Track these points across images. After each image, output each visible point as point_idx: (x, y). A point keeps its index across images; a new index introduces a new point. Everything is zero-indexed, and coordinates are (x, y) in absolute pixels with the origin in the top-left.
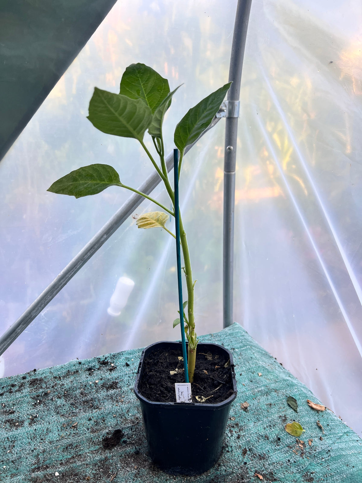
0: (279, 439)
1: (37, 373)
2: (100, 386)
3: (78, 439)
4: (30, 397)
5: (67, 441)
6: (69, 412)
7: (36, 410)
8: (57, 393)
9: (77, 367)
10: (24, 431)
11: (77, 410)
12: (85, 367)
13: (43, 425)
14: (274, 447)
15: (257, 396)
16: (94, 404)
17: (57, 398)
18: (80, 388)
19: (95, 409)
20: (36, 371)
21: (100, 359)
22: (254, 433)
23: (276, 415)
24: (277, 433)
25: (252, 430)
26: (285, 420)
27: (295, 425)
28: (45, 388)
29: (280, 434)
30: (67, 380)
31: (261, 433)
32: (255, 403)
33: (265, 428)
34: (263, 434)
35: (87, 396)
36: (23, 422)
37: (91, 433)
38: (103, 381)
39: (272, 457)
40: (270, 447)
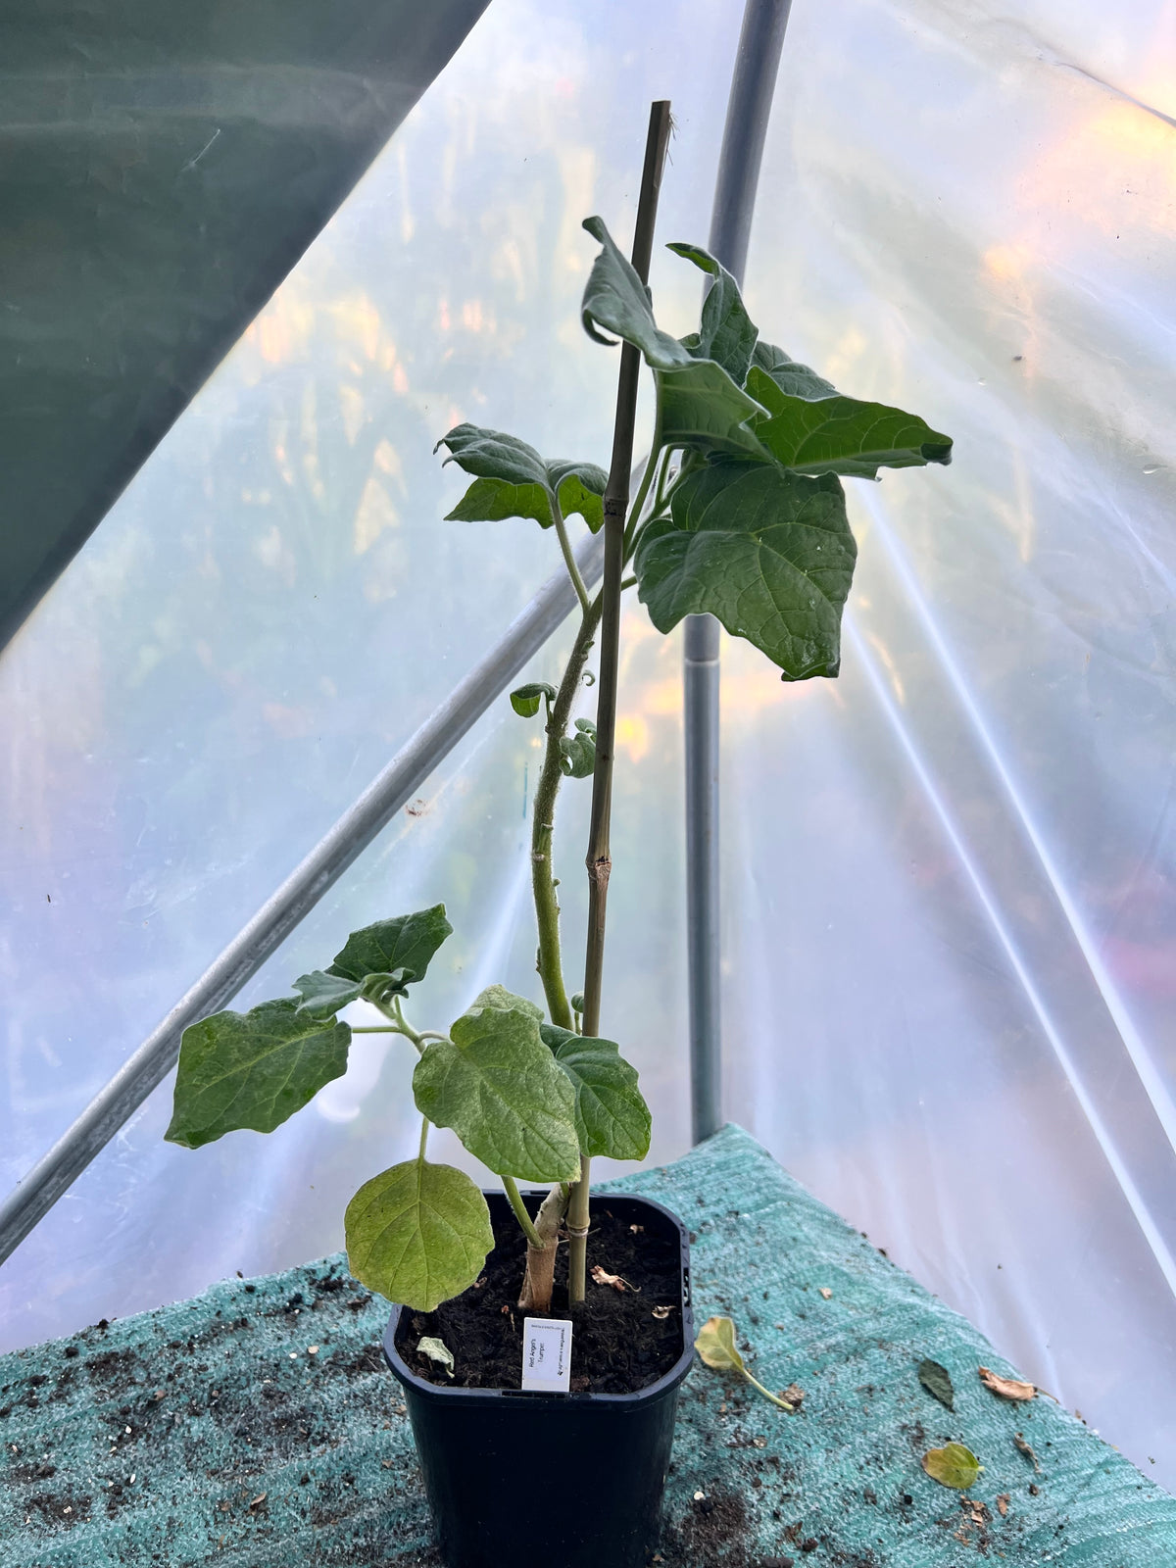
0: (908, 1500)
1: (112, 1332)
2: (324, 1363)
3: (275, 1548)
4: (100, 1418)
5: (241, 1559)
6: (233, 1459)
7: (123, 1460)
8: (185, 1398)
9: (242, 1305)
10: (97, 1534)
11: (260, 1450)
12: (268, 1301)
13: (153, 1509)
14: (896, 1528)
15: (825, 1364)
16: (313, 1429)
17: (190, 1415)
18: (261, 1378)
19: (316, 1443)
20: (107, 1328)
21: (314, 1272)
22: (831, 1484)
23: (891, 1423)
24: (900, 1483)
25: (823, 1477)
26: (919, 1438)
27: (953, 1454)
28: (143, 1385)
29: (911, 1484)
30: (213, 1353)
31: (853, 1485)
32: (821, 1387)
33: (861, 1468)
34: (857, 1487)
35: (285, 1402)
36: (86, 1504)
37: (315, 1526)
38: (333, 1346)
39: (892, 1561)
40: (885, 1527)
